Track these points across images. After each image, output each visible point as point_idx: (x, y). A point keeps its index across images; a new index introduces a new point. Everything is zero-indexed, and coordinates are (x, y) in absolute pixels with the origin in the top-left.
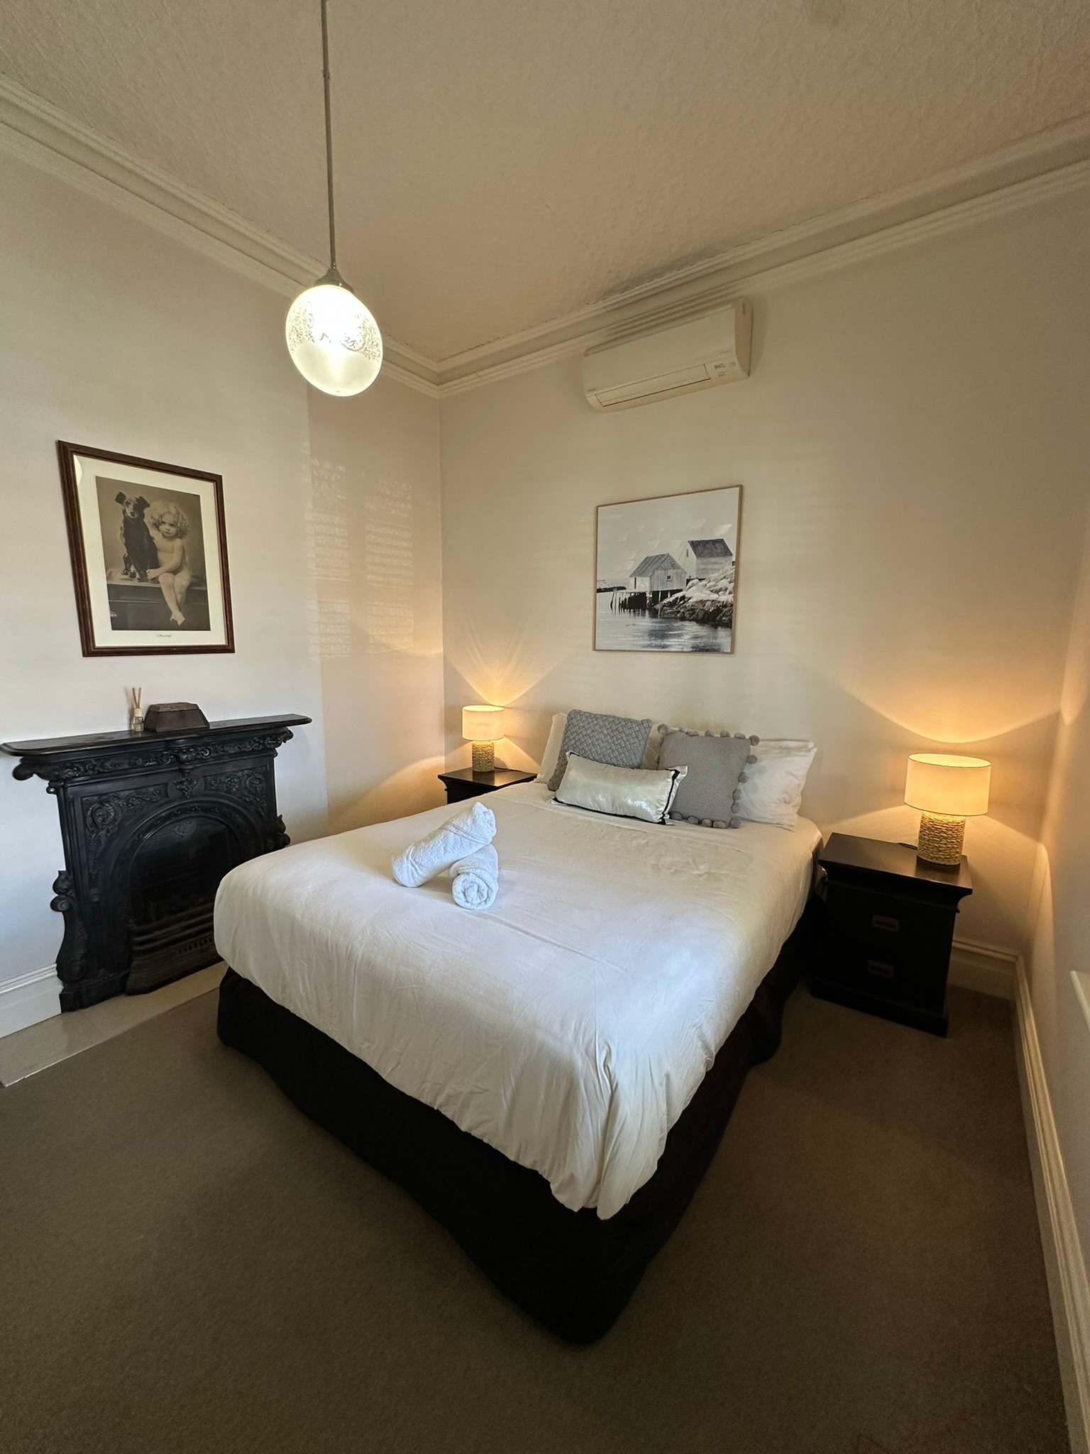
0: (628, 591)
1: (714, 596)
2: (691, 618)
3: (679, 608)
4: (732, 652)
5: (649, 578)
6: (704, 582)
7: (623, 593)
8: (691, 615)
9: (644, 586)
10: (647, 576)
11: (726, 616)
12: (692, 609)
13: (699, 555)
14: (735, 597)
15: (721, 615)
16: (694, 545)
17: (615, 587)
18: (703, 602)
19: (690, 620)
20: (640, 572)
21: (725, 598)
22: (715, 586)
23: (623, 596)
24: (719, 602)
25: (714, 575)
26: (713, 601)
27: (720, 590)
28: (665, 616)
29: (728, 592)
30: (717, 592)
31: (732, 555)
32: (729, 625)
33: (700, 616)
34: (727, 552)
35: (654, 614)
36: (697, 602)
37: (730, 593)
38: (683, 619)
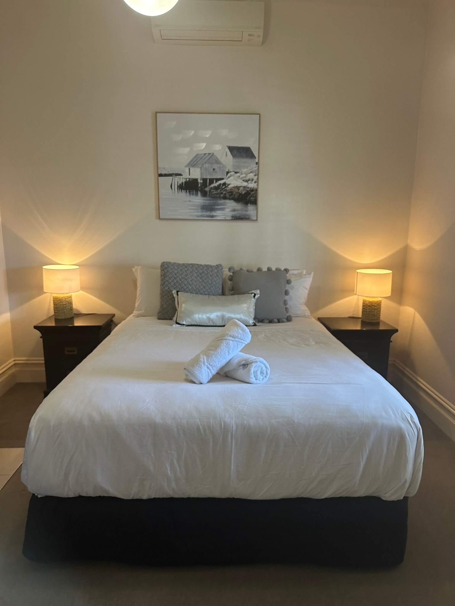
0: (184, 176)
1: (245, 184)
2: (231, 197)
3: (222, 191)
4: (257, 220)
5: (199, 169)
6: (238, 174)
7: (180, 178)
8: (230, 195)
9: (196, 174)
10: (198, 168)
11: (253, 197)
12: (231, 192)
13: (234, 156)
14: (258, 185)
15: (250, 196)
16: (231, 149)
17: (173, 174)
18: (238, 188)
19: (230, 199)
20: (193, 164)
21: (252, 185)
22: (245, 177)
23: (181, 180)
24: (248, 188)
25: (245, 170)
26: (244, 187)
27: (249, 180)
28: (212, 196)
29: (254, 181)
30: (247, 181)
31: (255, 158)
32: (255, 202)
33: (236, 197)
34: (253, 156)
35: (204, 194)
36: (234, 187)
37: (255, 182)
38: (225, 198)
